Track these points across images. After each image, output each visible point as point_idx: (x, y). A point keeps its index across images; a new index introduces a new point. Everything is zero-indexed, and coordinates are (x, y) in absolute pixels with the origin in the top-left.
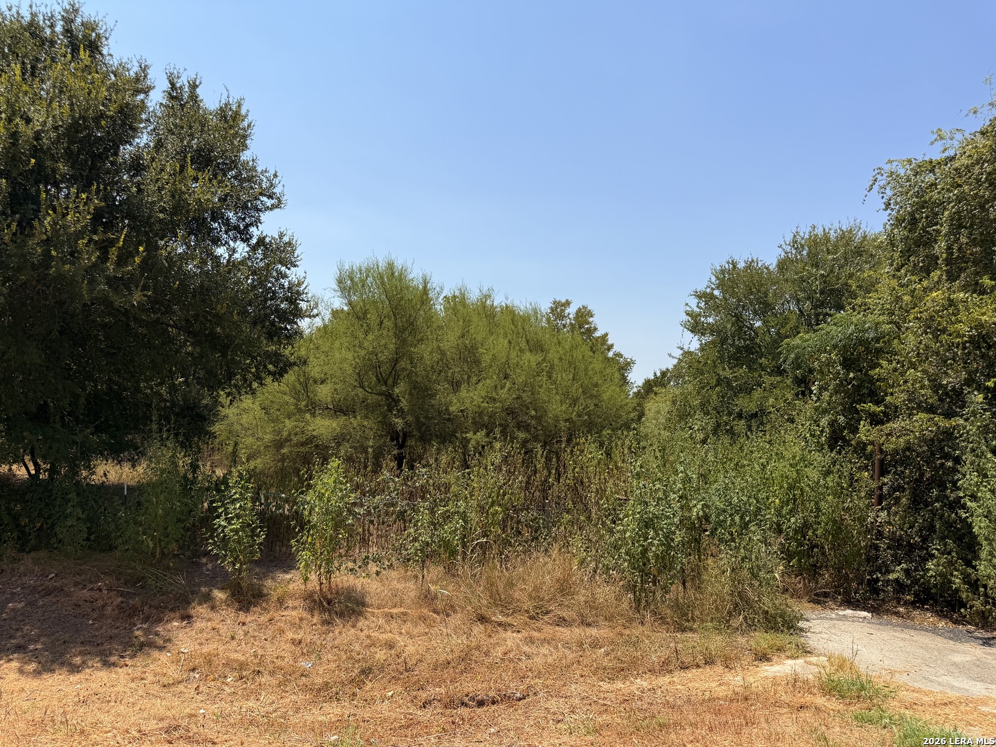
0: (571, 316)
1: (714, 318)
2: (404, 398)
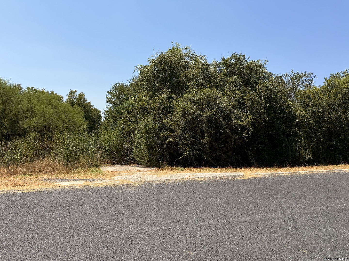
0: (77, 95)
1: (114, 99)
2: (6, 123)
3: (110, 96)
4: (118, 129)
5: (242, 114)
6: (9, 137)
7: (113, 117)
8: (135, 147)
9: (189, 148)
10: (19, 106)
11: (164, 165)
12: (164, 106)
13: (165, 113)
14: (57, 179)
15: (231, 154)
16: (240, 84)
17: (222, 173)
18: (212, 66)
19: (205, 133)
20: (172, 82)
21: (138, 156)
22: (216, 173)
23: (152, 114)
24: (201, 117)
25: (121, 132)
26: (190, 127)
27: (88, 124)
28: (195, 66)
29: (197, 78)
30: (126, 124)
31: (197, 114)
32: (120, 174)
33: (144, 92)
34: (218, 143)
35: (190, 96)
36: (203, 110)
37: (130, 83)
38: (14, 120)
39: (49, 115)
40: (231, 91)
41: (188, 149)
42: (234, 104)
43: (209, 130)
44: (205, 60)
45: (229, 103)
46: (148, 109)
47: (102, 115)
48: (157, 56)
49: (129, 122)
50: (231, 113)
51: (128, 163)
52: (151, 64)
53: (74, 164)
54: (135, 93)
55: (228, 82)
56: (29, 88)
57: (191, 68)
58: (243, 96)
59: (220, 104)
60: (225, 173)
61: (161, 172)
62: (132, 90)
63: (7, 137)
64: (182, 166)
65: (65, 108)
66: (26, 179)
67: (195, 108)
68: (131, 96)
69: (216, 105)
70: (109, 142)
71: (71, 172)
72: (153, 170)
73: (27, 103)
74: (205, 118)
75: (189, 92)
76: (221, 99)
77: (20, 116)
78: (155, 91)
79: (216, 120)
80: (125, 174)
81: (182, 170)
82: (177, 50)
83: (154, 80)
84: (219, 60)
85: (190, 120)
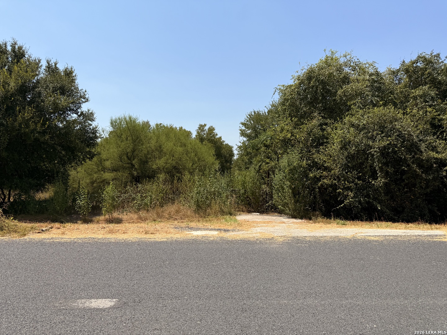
0: (207, 130)
1: (248, 132)
2: (136, 164)
3: (243, 128)
4: (255, 169)
5: (439, 143)
6: (139, 180)
7: (248, 154)
8: (276, 191)
9: (353, 193)
10: (148, 145)
11: (317, 217)
12: (314, 136)
13: (316, 145)
14: (188, 227)
15: (422, 202)
16: (432, 97)
17: (408, 231)
18: (385, 75)
19: (378, 172)
20: (326, 103)
21: (280, 203)
22: (398, 230)
23: (298, 147)
24: (371, 149)
25: (258, 171)
26: (354, 164)
27: (219, 163)
28: (359, 78)
29: (363, 94)
30: (263, 162)
31: (364, 145)
32: (259, 225)
33: (286, 119)
34: (399, 187)
35: (354, 120)
36: (374, 138)
37: (268, 109)
38: (144, 161)
39: (178, 154)
40: (418, 108)
41: (351, 194)
42: (423, 127)
43: (384, 167)
44: (374, 68)
45: (416, 127)
46: (293, 141)
47: (234, 152)
48: (304, 70)
49: (268, 159)
50: (420, 140)
51: (267, 212)
52: (295, 82)
53: (206, 211)
54: (275, 122)
55: (413, 96)
56: (157, 125)
57: (353, 82)
58: (439, 115)
59: (400, 129)
60: (413, 231)
61: (312, 225)
62: (270, 118)
63: (137, 179)
64: (343, 218)
65: (194, 145)
66: (157, 226)
67: (362, 136)
68: (269, 126)
69: (394, 131)
70: (243, 184)
71: (203, 220)
72: (300, 222)
73: (156, 141)
74: (377, 150)
75: (351, 114)
76: (403, 121)
77: (149, 156)
78: (302, 117)
79: (395, 152)
80: (264, 225)
81: (344, 224)
82: (332, 59)
83: (300, 103)
84: (396, 66)
85: (354, 153)
